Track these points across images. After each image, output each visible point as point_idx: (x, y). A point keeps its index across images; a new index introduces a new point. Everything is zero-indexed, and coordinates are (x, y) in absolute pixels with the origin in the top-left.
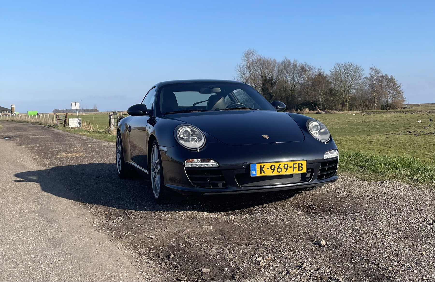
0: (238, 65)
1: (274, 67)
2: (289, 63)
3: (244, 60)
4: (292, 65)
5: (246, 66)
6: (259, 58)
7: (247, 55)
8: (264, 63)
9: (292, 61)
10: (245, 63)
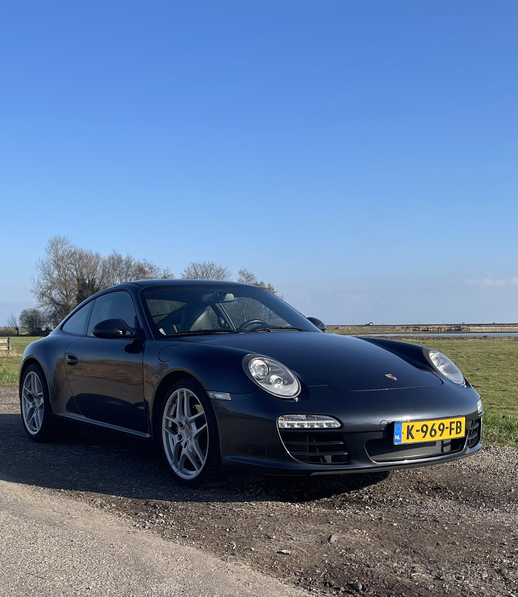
0: (39, 259)
1: (96, 264)
2: (120, 260)
3: (49, 253)
4: (123, 263)
5: (53, 262)
6: (73, 250)
7: (55, 244)
8: (81, 258)
9: (124, 257)
10: (52, 257)
